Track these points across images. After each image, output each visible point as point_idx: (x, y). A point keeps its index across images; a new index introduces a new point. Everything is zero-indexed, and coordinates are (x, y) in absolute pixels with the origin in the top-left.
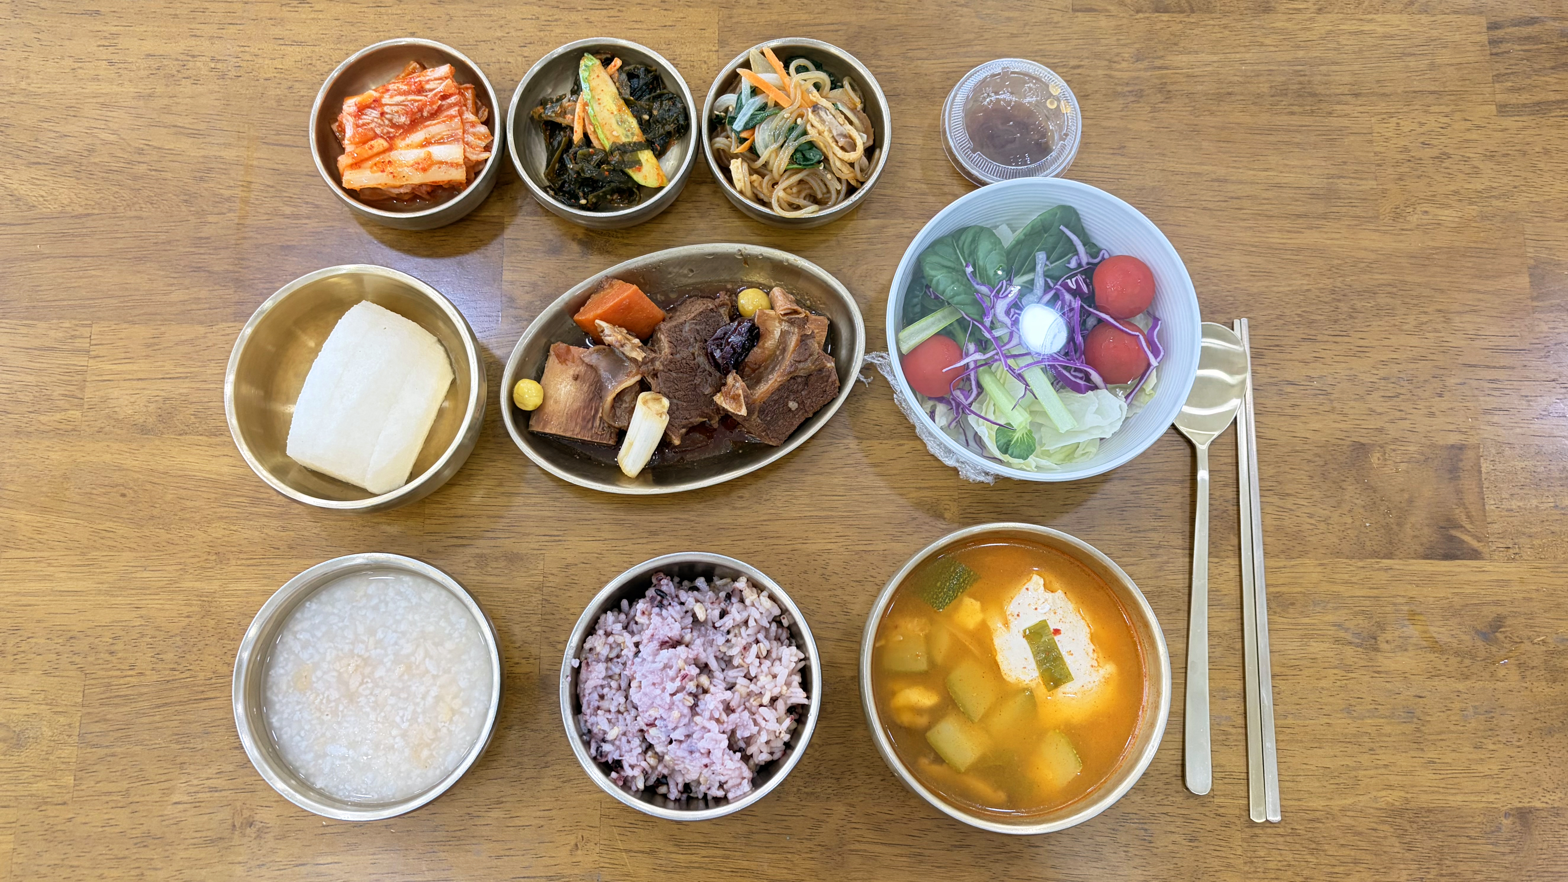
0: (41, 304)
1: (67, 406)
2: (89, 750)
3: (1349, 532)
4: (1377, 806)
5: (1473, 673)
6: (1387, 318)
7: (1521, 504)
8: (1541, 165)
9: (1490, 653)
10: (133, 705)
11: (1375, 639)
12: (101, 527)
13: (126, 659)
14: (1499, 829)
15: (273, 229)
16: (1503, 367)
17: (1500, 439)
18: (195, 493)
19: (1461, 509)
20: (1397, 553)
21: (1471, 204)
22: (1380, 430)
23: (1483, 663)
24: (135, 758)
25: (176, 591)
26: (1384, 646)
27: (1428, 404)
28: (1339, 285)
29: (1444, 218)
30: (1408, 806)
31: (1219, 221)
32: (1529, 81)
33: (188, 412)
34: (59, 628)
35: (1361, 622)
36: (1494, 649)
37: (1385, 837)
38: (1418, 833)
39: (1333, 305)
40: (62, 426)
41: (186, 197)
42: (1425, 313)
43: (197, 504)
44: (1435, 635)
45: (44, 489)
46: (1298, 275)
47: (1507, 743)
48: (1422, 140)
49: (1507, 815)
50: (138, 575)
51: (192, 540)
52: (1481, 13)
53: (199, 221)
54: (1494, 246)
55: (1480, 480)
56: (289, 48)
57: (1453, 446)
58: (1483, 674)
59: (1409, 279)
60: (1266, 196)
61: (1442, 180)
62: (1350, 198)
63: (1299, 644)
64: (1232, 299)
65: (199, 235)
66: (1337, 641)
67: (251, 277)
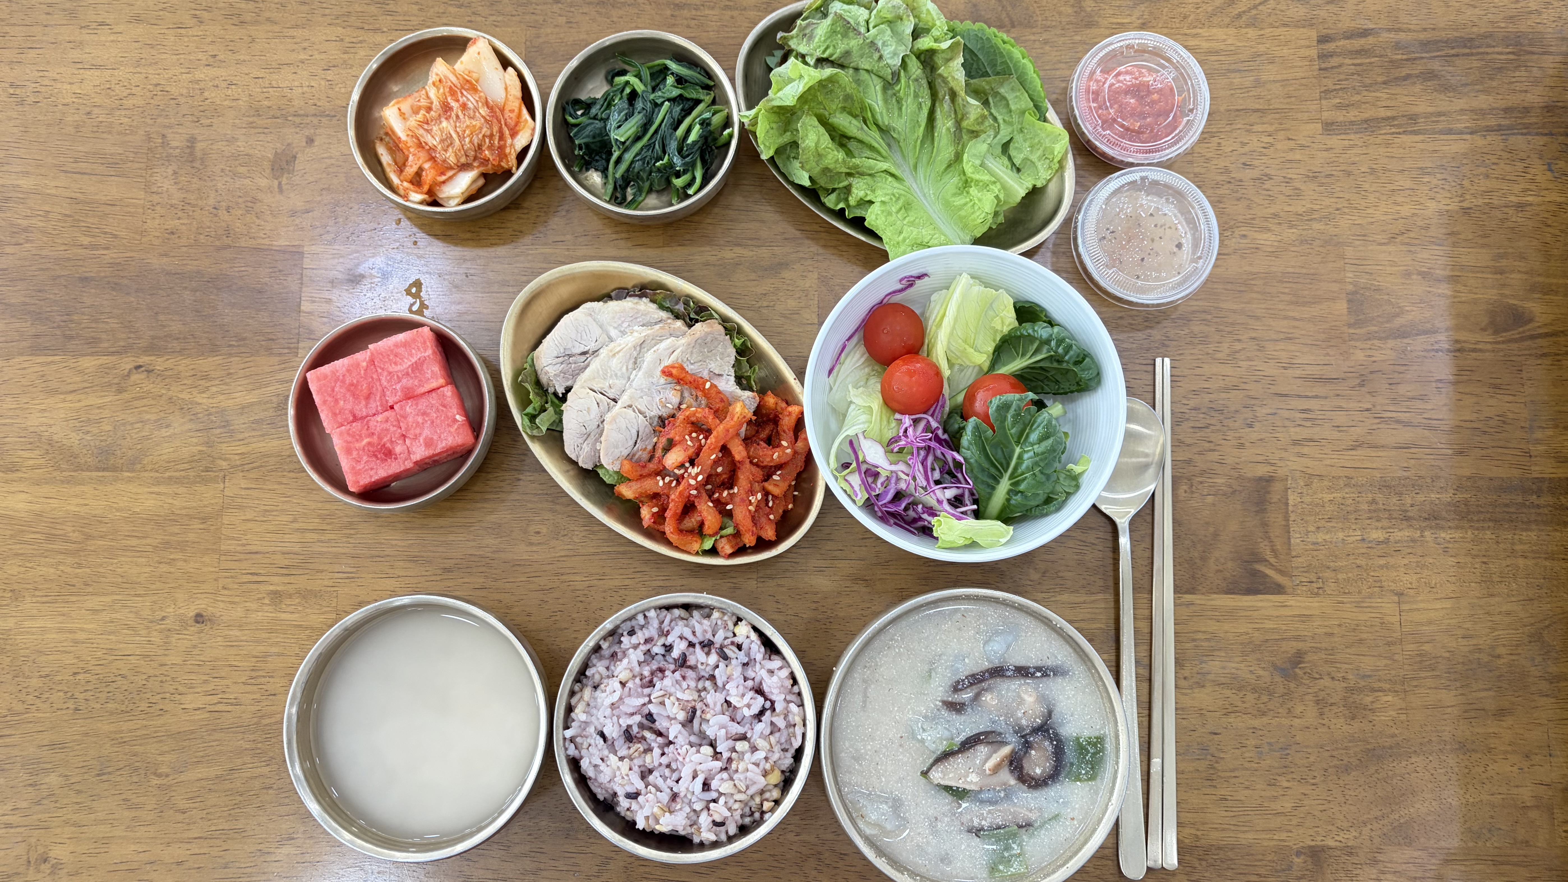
5: (1270, 710)
6: (1200, 346)
7: (1327, 537)
8: (1366, 186)
14: (1290, 868)
15: (69, 259)
16: (1316, 397)
17: (1310, 471)
19: (1266, 543)
21: (1291, 227)
23: (1281, 700)
27: (1237, 435)
32: (1357, 98)
42: (1239, 340)
44: (1233, 671)
47: (1302, 780)
48: (1243, 160)
49: (1298, 853)
52: (1312, 25)
54: (1312, 271)
55: (1287, 513)
56: (88, 72)
57: (1260, 479)
58: (1280, 710)
61: (1262, 202)
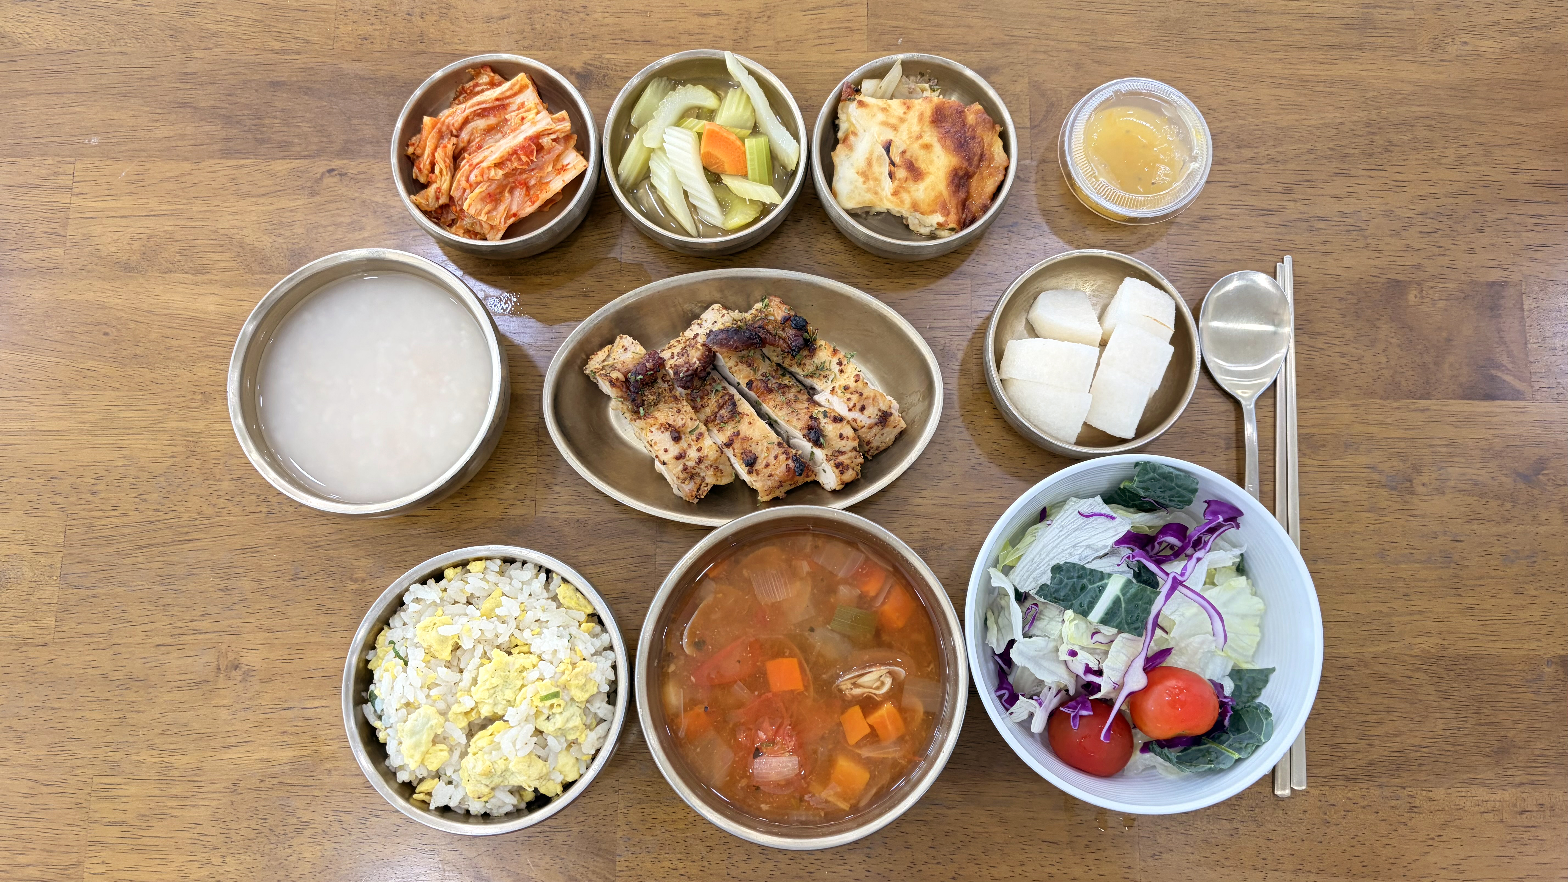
0: (24, 141)
1: (50, 244)
2: (70, 591)
3: (1383, 371)
4: (1412, 653)
9: (1533, 496)
10: (116, 546)
11: (1411, 481)
12: (82, 366)
13: (108, 499)
18: (180, 332)
20: (1434, 393)
22: (1418, 267)
24: (118, 600)
25: (159, 431)
26: (1420, 489)
28: (1374, 117)
29: (1484, 49)
30: (1445, 654)
31: (1247, 53)
33: (173, 250)
34: (40, 468)
35: (1395, 464)
36: (1536, 492)
37: (1420, 685)
38: (1455, 681)
39: (1368, 138)
40: (44, 264)
41: (172, 32)
43: (182, 343)
45: (26, 328)
46: (1331, 108)
50: (121, 415)
51: (178, 380)
53: (185, 56)
59: (1447, 111)
60: (1298, 27)
62: (1386, 28)
63: (1330, 487)
64: (1260, 133)
65: (185, 70)
66: (1370, 483)
67: (239, 113)
